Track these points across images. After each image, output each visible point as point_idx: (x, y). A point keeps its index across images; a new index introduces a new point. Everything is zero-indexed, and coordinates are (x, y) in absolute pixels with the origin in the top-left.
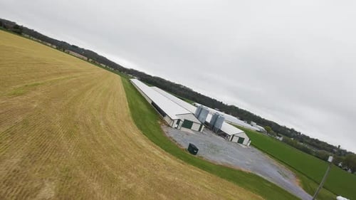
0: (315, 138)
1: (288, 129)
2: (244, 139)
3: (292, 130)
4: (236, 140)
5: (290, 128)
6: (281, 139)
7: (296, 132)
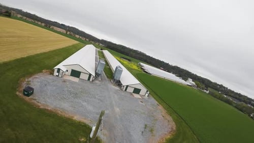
0: (239, 93)
1: (218, 85)
2: (140, 90)
3: (221, 86)
4: (131, 90)
5: (220, 84)
6: (208, 92)
7: (224, 87)
